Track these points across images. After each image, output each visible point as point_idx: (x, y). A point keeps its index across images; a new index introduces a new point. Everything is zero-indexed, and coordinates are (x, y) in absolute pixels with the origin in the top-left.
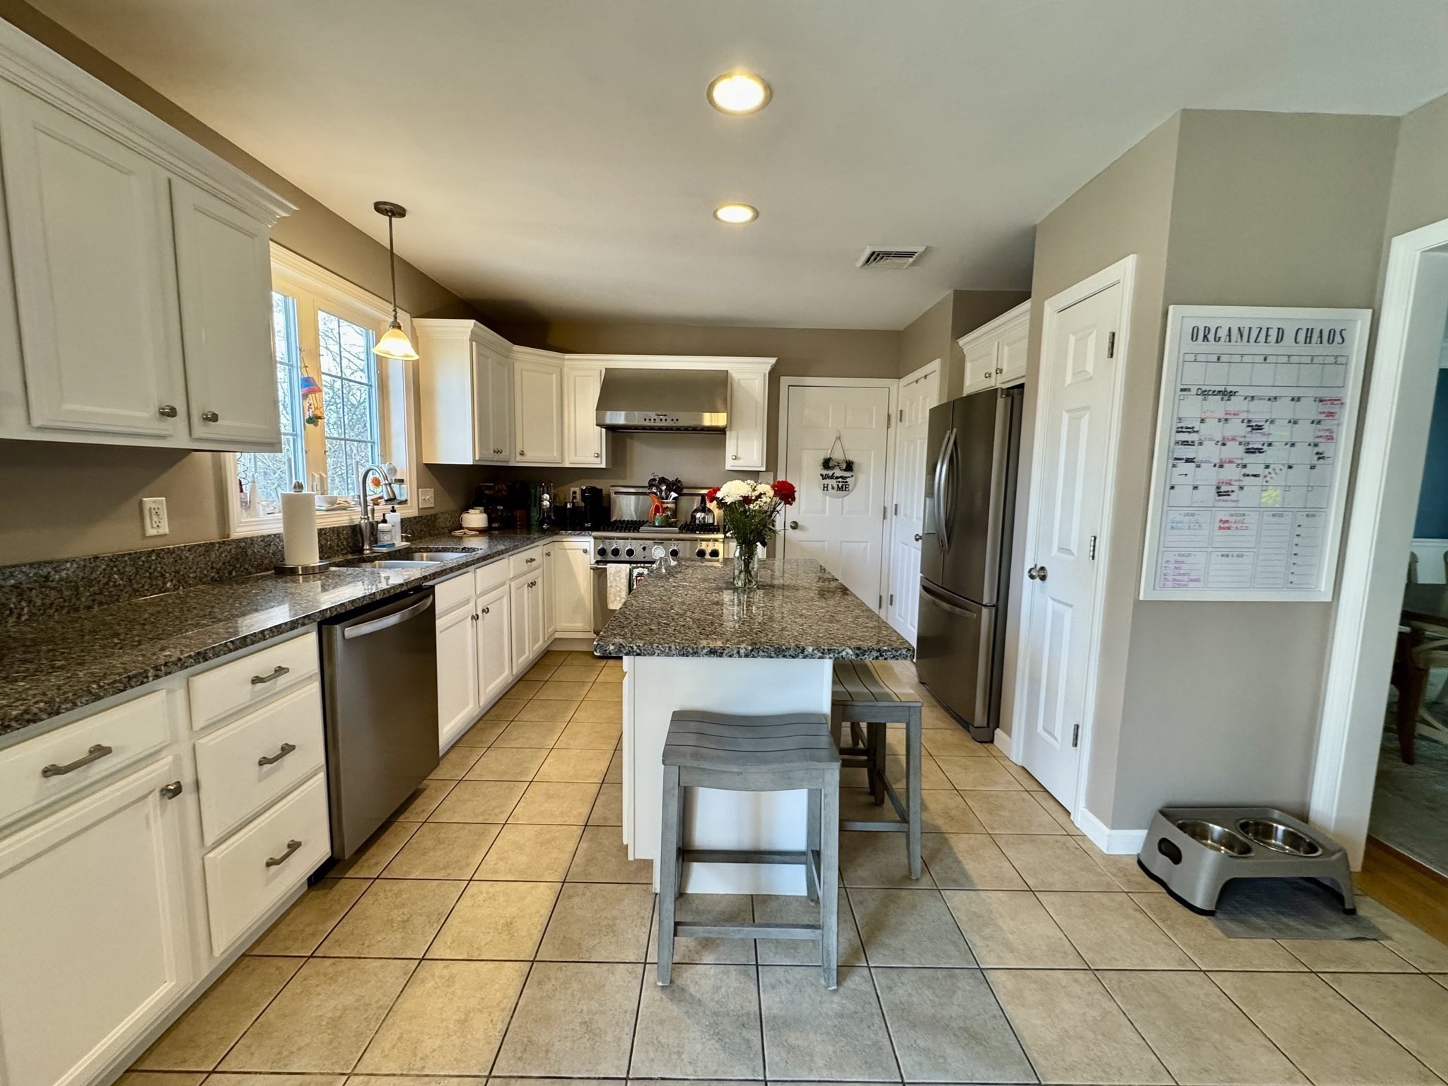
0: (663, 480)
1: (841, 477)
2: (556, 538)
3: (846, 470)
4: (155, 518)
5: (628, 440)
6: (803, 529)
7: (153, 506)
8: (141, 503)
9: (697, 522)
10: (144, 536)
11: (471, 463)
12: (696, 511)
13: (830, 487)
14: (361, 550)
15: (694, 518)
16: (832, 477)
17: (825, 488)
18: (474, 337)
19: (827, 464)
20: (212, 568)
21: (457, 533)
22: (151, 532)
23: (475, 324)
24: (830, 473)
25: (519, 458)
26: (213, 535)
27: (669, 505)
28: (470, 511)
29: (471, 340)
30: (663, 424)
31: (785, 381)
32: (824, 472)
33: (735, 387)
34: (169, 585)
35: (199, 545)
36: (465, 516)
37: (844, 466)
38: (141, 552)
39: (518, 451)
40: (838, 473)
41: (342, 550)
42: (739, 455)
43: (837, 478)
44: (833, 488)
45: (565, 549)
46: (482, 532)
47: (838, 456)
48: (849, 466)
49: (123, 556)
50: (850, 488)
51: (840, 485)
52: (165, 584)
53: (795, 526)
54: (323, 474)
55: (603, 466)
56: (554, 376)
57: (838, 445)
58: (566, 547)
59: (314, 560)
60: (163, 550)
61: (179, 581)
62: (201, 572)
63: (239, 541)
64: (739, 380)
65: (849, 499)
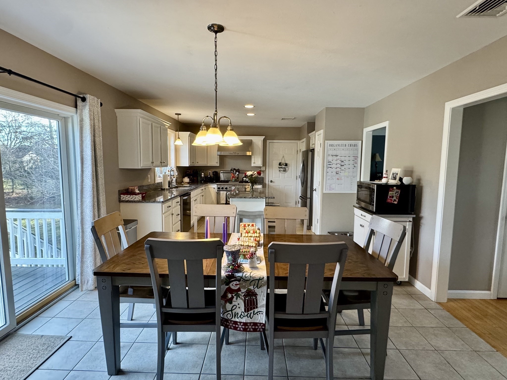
0: (234, 169)
1: (284, 168)
2: (207, 185)
3: (285, 166)
4: (149, 179)
5: (225, 159)
6: (274, 182)
7: (149, 177)
11: (188, 166)
12: (244, 177)
13: (281, 171)
14: (170, 186)
15: (243, 179)
16: (281, 168)
17: (280, 171)
18: (189, 136)
19: (280, 164)
21: (182, 183)
22: (149, 181)
23: (190, 133)
25: (197, 164)
26: (153, 182)
27: (236, 176)
30: (235, 155)
31: (268, 141)
32: (280, 166)
33: (254, 144)
36: (184, 179)
39: (197, 162)
42: (255, 162)
44: (282, 171)
47: (283, 162)
50: (287, 171)
51: (284, 170)
53: (271, 181)
55: (218, 165)
57: (283, 158)
58: (209, 187)
64: (255, 142)
65: (286, 174)
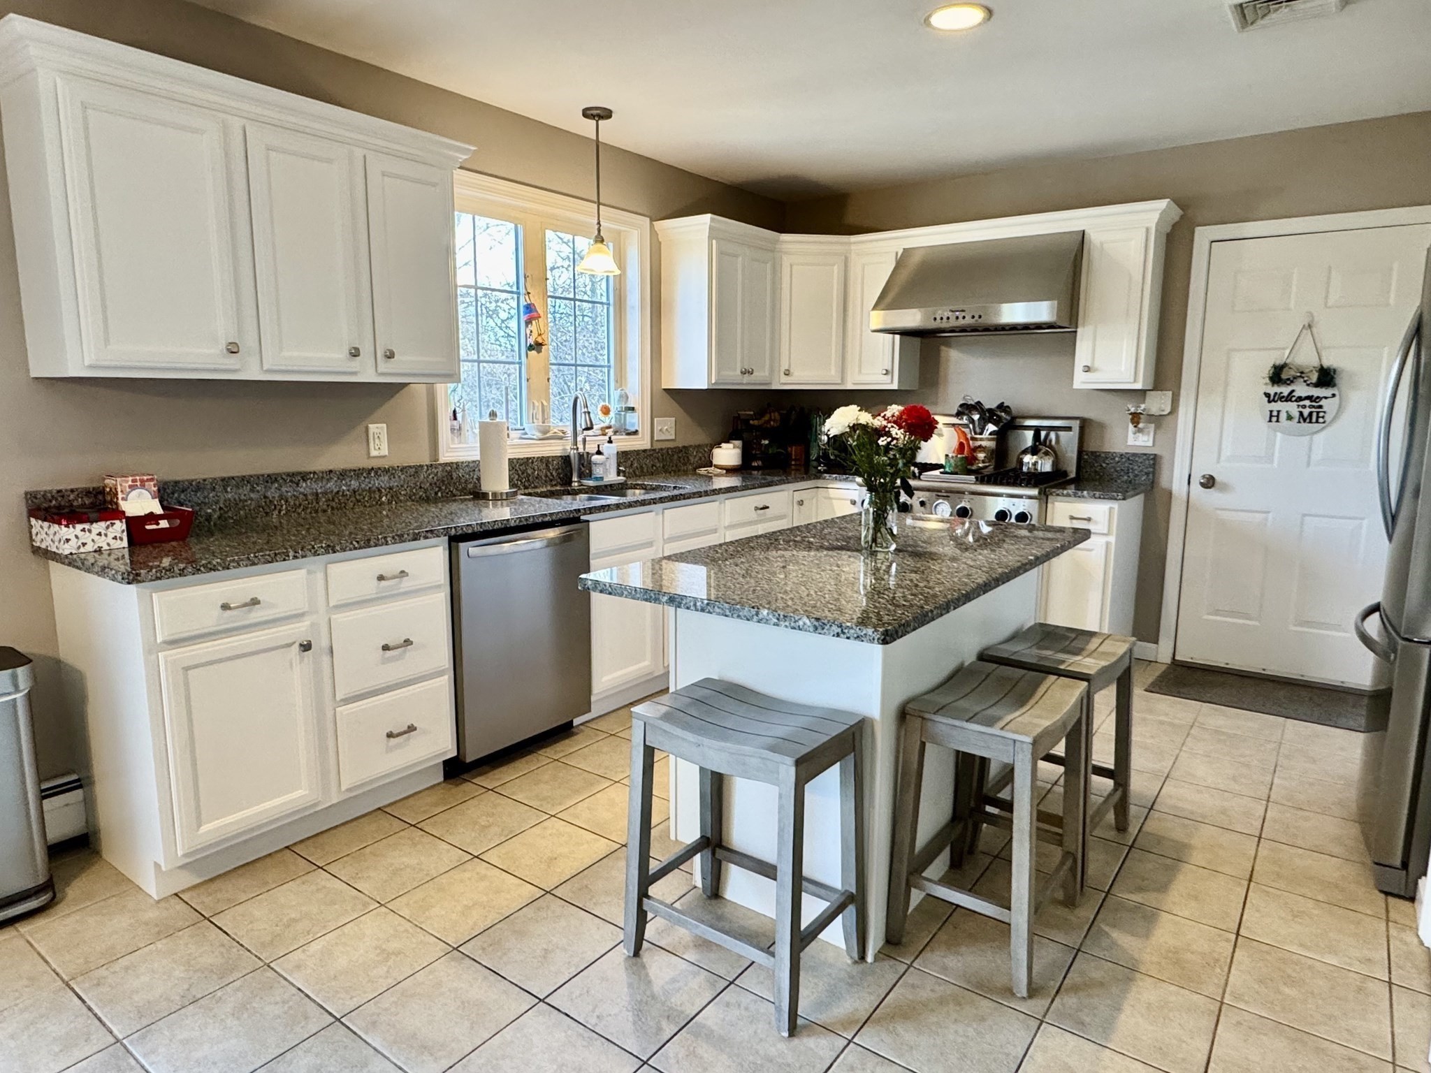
0: (978, 407)
1: (1309, 398)
2: (819, 483)
3: (1319, 384)
4: (377, 441)
5: (943, 348)
6: (1225, 488)
7: (376, 431)
8: (367, 429)
9: (1025, 469)
10: (369, 457)
11: (705, 387)
12: (1025, 452)
13: (1283, 416)
14: (570, 482)
15: (1021, 463)
16: (1289, 398)
17: (1273, 417)
18: (713, 233)
19: (1278, 375)
20: (421, 487)
21: (703, 471)
22: (374, 453)
23: (712, 220)
24: (1285, 390)
25: (784, 379)
26: (425, 460)
27: (984, 443)
28: (723, 445)
29: (710, 238)
30: (961, 322)
31: (1203, 235)
32: (1273, 390)
33: (1095, 255)
34: (384, 499)
35: (410, 467)
36: (716, 451)
37: (1314, 377)
38: (363, 469)
39: (783, 370)
40: (1301, 390)
41: (551, 480)
42: (1097, 364)
43: (1300, 399)
44: (1290, 418)
45: (830, 498)
46: (730, 471)
47: (1306, 358)
48: (1326, 377)
49: (350, 470)
50: (1328, 418)
51: (1306, 412)
52: (381, 498)
53: (1209, 482)
54: (545, 403)
55: (895, 386)
56: (836, 267)
57: (1307, 334)
58: (831, 496)
59: (505, 487)
60: (379, 469)
61: (392, 497)
62: (411, 491)
63: (446, 464)
64: (1102, 244)
65: (1321, 440)
